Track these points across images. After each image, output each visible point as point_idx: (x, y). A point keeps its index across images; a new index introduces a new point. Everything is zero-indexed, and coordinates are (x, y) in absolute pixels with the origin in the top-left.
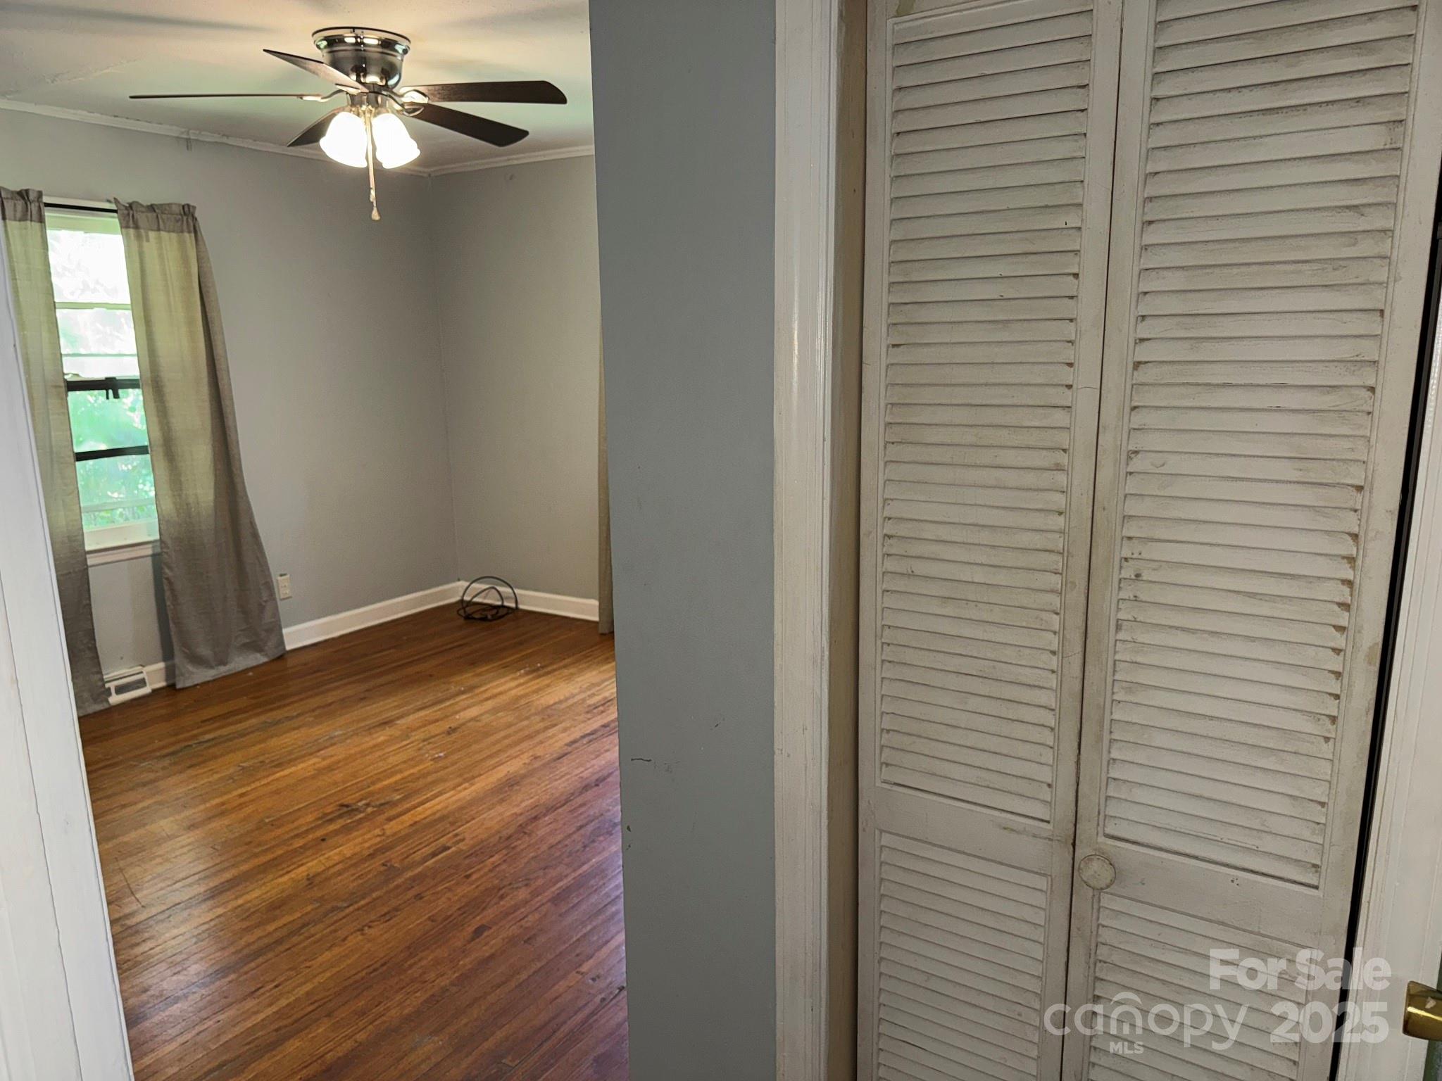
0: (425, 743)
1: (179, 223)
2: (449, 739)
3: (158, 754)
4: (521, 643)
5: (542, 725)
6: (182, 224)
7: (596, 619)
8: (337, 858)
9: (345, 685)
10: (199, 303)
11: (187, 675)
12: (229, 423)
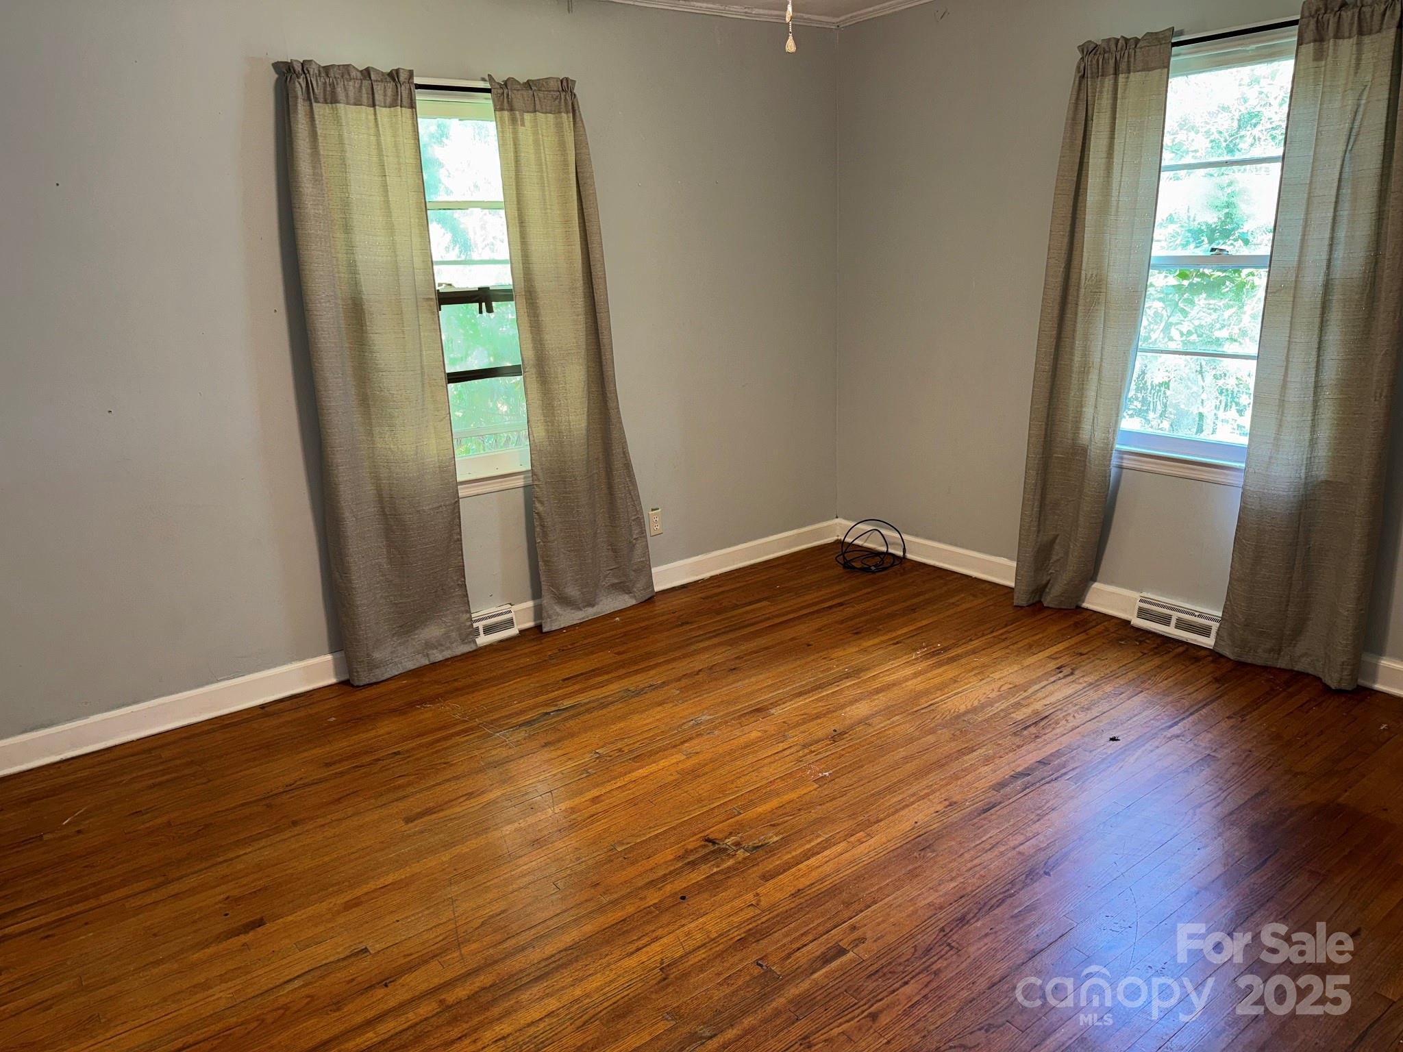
0: (806, 751)
1: (557, 102)
2: (834, 749)
3: (514, 721)
4: (913, 609)
5: (953, 746)
6: (560, 102)
7: (1012, 584)
8: (699, 937)
9: (715, 646)
10: (575, 197)
11: (554, 618)
12: (604, 340)
